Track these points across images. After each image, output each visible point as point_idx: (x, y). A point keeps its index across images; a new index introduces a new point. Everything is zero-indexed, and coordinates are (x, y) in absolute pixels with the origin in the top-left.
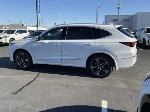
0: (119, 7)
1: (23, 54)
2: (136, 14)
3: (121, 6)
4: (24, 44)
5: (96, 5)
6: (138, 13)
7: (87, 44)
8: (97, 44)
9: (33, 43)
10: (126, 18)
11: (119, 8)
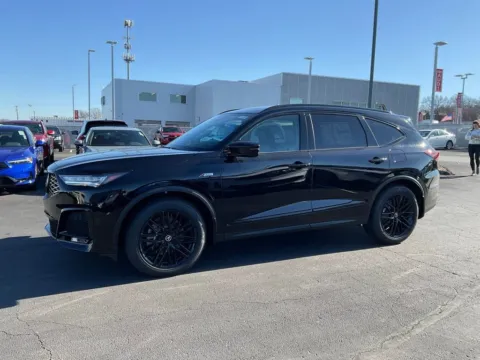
0: (129, 55)
3: (134, 56)
11: (128, 60)
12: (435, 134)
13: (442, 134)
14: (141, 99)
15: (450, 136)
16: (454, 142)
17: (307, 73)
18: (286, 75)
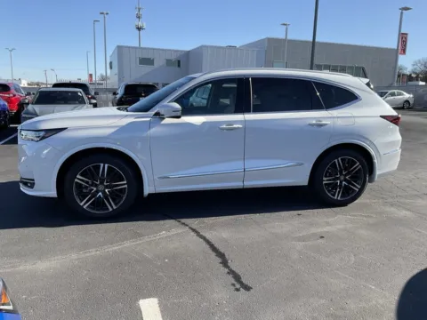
0: (140, 24)
1: (104, 167)
2: (198, 48)
3: (144, 24)
4: (113, 130)
5: (102, 13)
6: (202, 47)
7: (314, 122)
8: (340, 122)
9: (150, 125)
10: (173, 57)
11: (139, 29)
12: (393, 94)
13: (400, 94)
14: (140, 63)
15: (407, 96)
16: (411, 102)
17: (284, 37)
18: (269, 40)
